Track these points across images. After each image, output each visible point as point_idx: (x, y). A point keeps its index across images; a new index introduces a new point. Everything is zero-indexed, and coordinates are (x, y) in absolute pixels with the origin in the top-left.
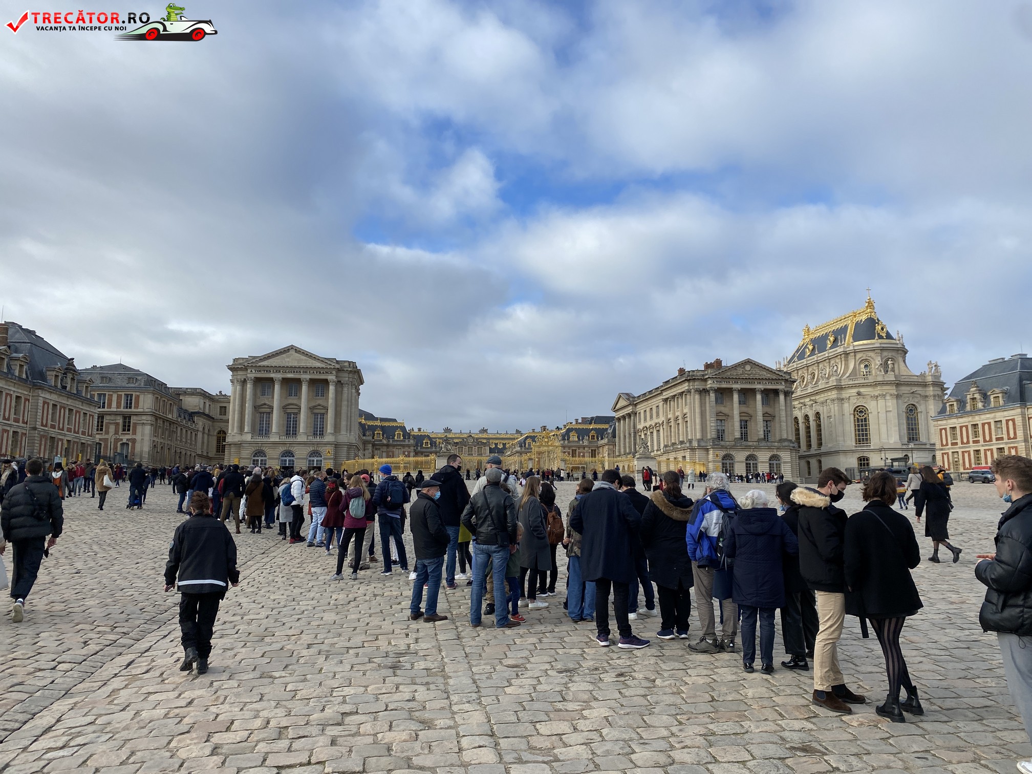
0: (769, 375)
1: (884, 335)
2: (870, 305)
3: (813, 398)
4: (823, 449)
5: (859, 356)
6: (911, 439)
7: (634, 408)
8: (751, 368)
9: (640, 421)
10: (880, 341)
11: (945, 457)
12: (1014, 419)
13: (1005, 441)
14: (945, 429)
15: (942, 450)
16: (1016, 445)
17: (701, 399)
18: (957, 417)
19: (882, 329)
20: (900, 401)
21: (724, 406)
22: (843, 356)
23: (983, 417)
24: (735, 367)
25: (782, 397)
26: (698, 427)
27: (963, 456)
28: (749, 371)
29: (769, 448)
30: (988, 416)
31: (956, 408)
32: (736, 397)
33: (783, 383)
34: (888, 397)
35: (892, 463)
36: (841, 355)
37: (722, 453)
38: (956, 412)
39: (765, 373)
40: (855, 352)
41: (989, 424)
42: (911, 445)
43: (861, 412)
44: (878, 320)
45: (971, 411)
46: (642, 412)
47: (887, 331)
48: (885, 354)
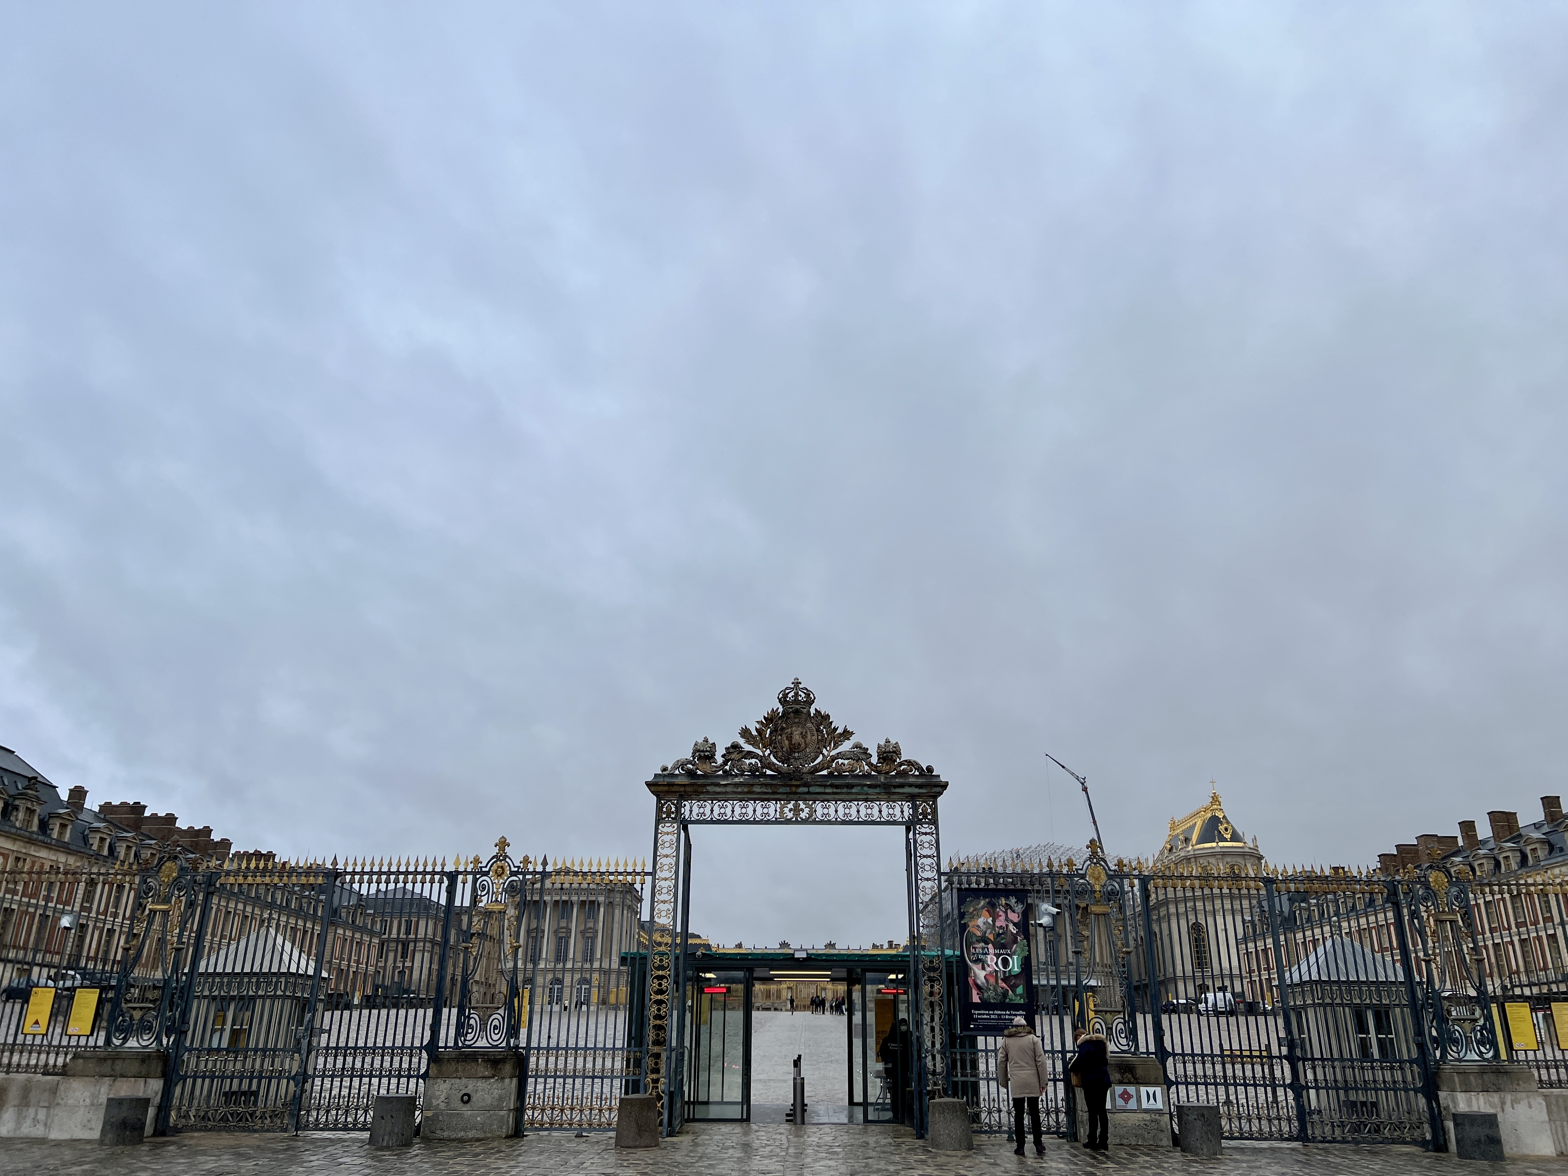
1: (1228, 836)
2: (1215, 799)
5: (1200, 861)
19: (1226, 829)
43: (1198, 930)
44: (1223, 818)
47: (1234, 831)
48: (1229, 859)
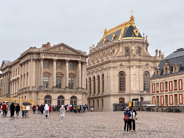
0: (73, 53)
1: (137, 35)
2: (132, 19)
3: (101, 66)
4: (104, 94)
5: (124, 45)
6: (145, 89)
7: (10, 69)
8: (64, 48)
9: (12, 77)
10: (134, 38)
11: (154, 98)
12: (182, 79)
13: (177, 91)
14: (154, 84)
15: (152, 95)
16: (182, 93)
17: (36, 64)
18: (160, 78)
19: (137, 32)
20: (141, 70)
21: (49, 69)
22: (117, 45)
23: (170, 78)
24: (55, 47)
25: (80, 65)
26: (34, 80)
27: (161, 98)
28: (63, 50)
29: (71, 92)
30: (172, 77)
31: (159, 73)
32: (55, 63)
33: (81, 57)
34: (135, 67)
35: (133, 101)
36: (116, 44)
37: (45, 95)
38: (159, 75)
39: (71, 52)
40: (123, 43)
41: (172, 82)
42: (145, 92)
43: (122, 74)
44: (135, 27)
45: (165, 75)
46: (13, 71)
47: (139, 33)
48: (136, 44)
